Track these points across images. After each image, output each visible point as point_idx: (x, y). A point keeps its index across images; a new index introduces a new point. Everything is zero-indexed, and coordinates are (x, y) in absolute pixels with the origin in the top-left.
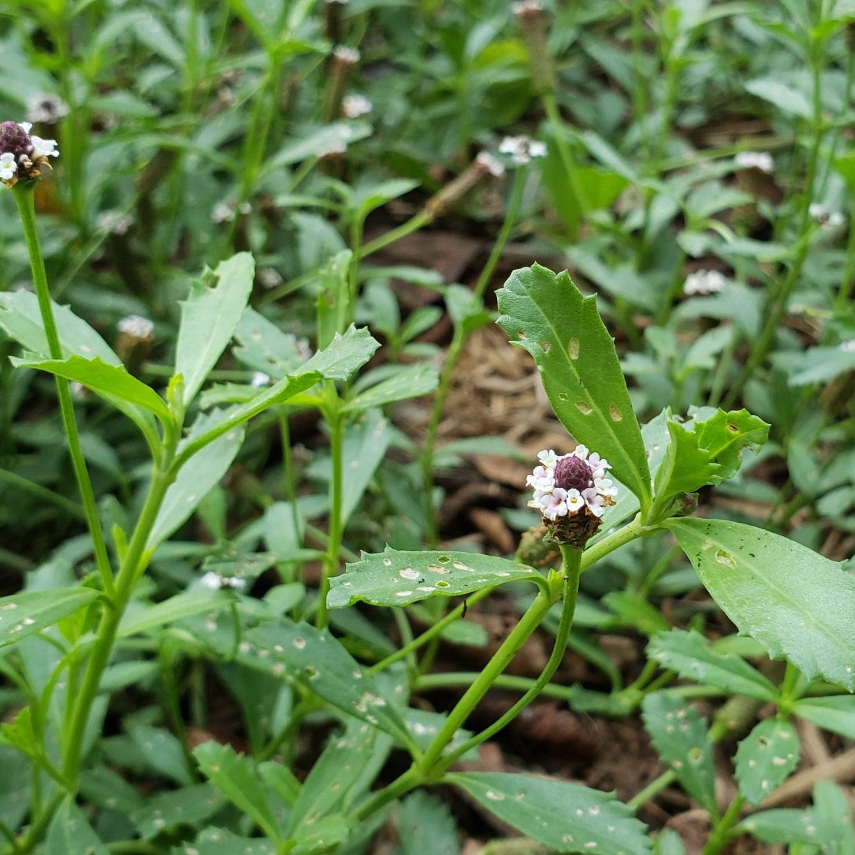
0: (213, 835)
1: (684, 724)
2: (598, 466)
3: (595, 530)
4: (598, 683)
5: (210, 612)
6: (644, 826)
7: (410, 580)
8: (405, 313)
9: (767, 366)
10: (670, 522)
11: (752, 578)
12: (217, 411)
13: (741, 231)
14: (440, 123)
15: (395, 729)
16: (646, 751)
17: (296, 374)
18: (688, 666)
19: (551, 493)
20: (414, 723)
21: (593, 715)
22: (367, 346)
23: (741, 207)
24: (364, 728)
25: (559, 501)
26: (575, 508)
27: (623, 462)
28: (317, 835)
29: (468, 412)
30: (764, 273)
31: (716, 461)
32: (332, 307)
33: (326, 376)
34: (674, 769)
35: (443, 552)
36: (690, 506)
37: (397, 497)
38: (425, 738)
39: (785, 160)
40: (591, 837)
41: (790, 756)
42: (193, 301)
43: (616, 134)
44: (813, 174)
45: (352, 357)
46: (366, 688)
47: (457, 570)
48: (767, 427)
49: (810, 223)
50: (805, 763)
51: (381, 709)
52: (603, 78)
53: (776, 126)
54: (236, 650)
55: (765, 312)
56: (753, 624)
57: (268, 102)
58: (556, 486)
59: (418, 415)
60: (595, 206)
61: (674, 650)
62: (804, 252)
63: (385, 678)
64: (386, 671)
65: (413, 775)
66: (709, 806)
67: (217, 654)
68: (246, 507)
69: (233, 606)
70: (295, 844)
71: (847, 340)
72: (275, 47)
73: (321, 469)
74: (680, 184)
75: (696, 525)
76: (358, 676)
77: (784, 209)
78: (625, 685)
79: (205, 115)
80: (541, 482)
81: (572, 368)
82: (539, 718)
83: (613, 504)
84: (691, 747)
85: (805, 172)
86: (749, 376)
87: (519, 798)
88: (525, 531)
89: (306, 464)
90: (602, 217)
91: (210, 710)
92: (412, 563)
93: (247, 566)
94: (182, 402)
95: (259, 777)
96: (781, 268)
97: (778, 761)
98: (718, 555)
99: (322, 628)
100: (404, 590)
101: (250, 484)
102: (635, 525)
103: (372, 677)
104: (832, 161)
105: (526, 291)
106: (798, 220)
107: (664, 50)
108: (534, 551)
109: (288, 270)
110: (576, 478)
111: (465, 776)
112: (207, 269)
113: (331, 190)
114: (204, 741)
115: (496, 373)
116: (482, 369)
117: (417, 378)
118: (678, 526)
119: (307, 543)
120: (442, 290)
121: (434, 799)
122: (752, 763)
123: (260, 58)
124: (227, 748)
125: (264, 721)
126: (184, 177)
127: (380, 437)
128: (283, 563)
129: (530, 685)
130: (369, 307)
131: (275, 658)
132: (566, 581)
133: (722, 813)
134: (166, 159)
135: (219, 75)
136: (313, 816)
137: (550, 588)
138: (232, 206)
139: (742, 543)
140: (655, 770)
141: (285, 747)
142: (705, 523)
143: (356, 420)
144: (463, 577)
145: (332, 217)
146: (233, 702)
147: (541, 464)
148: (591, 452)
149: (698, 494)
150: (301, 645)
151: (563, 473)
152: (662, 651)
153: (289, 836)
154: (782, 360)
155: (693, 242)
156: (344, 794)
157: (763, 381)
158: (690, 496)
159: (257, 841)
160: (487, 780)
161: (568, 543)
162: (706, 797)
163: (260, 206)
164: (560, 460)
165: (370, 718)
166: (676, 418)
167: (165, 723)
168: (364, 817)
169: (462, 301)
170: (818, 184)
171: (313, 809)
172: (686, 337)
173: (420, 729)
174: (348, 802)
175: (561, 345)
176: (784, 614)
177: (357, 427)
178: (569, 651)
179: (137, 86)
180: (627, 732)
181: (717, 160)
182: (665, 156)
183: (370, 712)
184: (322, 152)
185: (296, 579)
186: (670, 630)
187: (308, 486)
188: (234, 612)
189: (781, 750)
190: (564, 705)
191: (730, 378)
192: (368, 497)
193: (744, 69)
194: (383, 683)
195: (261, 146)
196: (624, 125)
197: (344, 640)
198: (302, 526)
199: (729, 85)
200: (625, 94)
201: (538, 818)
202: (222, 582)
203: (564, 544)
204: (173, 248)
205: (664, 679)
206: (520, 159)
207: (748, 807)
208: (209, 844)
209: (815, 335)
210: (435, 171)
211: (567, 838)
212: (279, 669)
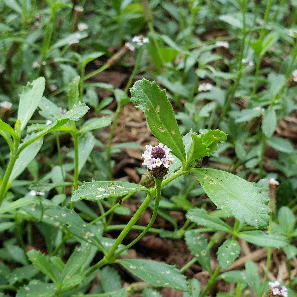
0: (35, 282)
1: (200, 241)
2: (167, 150)
3: (166, 173)
4: (170, 228)
5: (32, 204)
6: (185, 277)
7: (101, 191)
8: (100, 100)
9: (227, 116)
10: (193, 170)
11: (222, 189)
12: (33, 133)
13: (218, 69)
14: (112, 33)
15: (98, 244)
16: (186, 251)
17: (60, 119)
18: (200, 221)
19: (150, 160)
20: (105, 242)
21: (168, 239)
22: (85, 109)
23: (217, 61)
24: (87, 244)
25: (153, 163)
26: (159, 165)
27: (176, 148)
28: (71, 282)
29: (123, 134)
30: (227, 84)
31: (209, 148)
32: (74, 96)
33: (70, 120)
34: (196, 257)
35: (113, 181)
36: (200, 164)
37: (98, 164)
38: (109, 247)
39: (233, 45)
40: (167, 281)
41: (237, 252)
42: (23, 94)
43: (174, 36)
44: (243, 49)
45: (80, 113)
46: (87, 230)
47: (118, 188)
48: (226, 135)
49: (242, 65)
50: (242, 255)
51: (93, 237)
52: (169, 17)
53: (230, 32)
54: (42, 217)
55: (227, 98)
56: (222, 205)
57: (51, 26)
58: (152, 157)
59: (106, 135)
60: (167, 61)
61: (195, 215)
62: (240, 76)
63: (94, 227)
64: (95, 224)
65: (104, 260)
66: (208, 270)
67: (35, 219)
68: (45, 168)
69: (40, 202)
70: (63, 285)
71: (256, 107)
72: (54, 6)
73: (71, 154)
74: (196, 53)
75: (202, 171)
76: (84, 226)
77: (233, 61)
78: (179, 228)
79: (29, 31)
80: (147, 156)
81: (157, 115)
82: (149, 240)
83: (172, 163)
84: (202, 250)
85: (240, 49)
86: (221, 120)
87: (142, 268)
88: (143, 174)
89: (66, 153)
90: (169, 65)
91: (34, 239)
92: (102, 186)
93: (45, 188)
94: (20, 130)
95: (50, 262)
96: (232, 82)
97: (232, 254)
98: (210, 181)
99: (72, 209)
100: (99, 195)
101: (47, 160)
102: (181, 171)
103: (90, 226)
104: (250, 44)
105: (141, 88)
106: (238, 65)
107: (190, 6)
108: (146, 181)
109: (59, 85)
110: (159, 154)
111: (123, 260)
112: (29, 83)
113: (74, 56)
114: (31, 249)
115: (133, 120)
116: (128, 119)
117: (104, 120)
118: (196, 171)
119: (67, 180)
120: (113, 91)
121: (112, 269)
122: (223, 255)
123: (48, 11)
124: (39, 252)
125: (52, 242)
126: (22, 53)
127: (91, 142)
128: (58, 187)
129: (144, 228)
130: (88, 98)
131: (56, 220)
132: (156, 191)
133: (213, 272)
134: (16, 46)
135: (34, 17)
136: (69, 275)
137: (151, 194)
138: (39, 63)
139: (218, 177)
140: (190, 258)
141: (60, 251)
142: (205, 170)
143: (83, 136)
144: (120, 190)
145: (74, 66)
146: (42, 236)
147: (147, 150)
148: (164, 145)
149: (202, 159)
150: (64, 215)
151: (154, 153)
152: (191, 215)
153: (61, 283)
154: (232, 114)
155: (201, 73)
156: (80, 267)
157: (226, 122)
158: (199, 160)
159: (50, 284)
160: (130, 262)
161: (157, 177)
162: (207, 267)
163: (49, 63)
164: (153, 148)
165: (89, 240)
166: (195, 133)
167: (18, 244)
168: (87, 275)
169: (120, 95)
170: (245, 52)
171: (69, 273)
172: (199, 107)
173: (107, 244)
174: (82, 270)
175: (153, 107)
176: (233, 201)
177: (83, 139)
178: (158, 216)
179: (6, 21)
180: (180, 245)
181: (209, 45)
182: (191, 44)
183: (89, 238)
184: (71, 43)
185: (63, 193)
186: (194, 208)
187: (67, 160)
188: (41, 204)
189: (233, 250)
190: (158, 236)
191: (214, 121)
192: (88, 164)
193: (218, 13)
194: (93, 228)
195: (49, 42)
196: (176, 33)
197: (80, 214)
198: (65, 174)
199: (213, 18)
200: (177, 22)
201: (148, 275)
202: (36, 194)
203: (156, 178)
204: (19, 78)
205: (192, 226)
206: (140, 44)
207: (222, 270)
208: (33, 285)
209: (244, 106)
210: (111, 50)
211: (158, 282)
212: (57, 224)
